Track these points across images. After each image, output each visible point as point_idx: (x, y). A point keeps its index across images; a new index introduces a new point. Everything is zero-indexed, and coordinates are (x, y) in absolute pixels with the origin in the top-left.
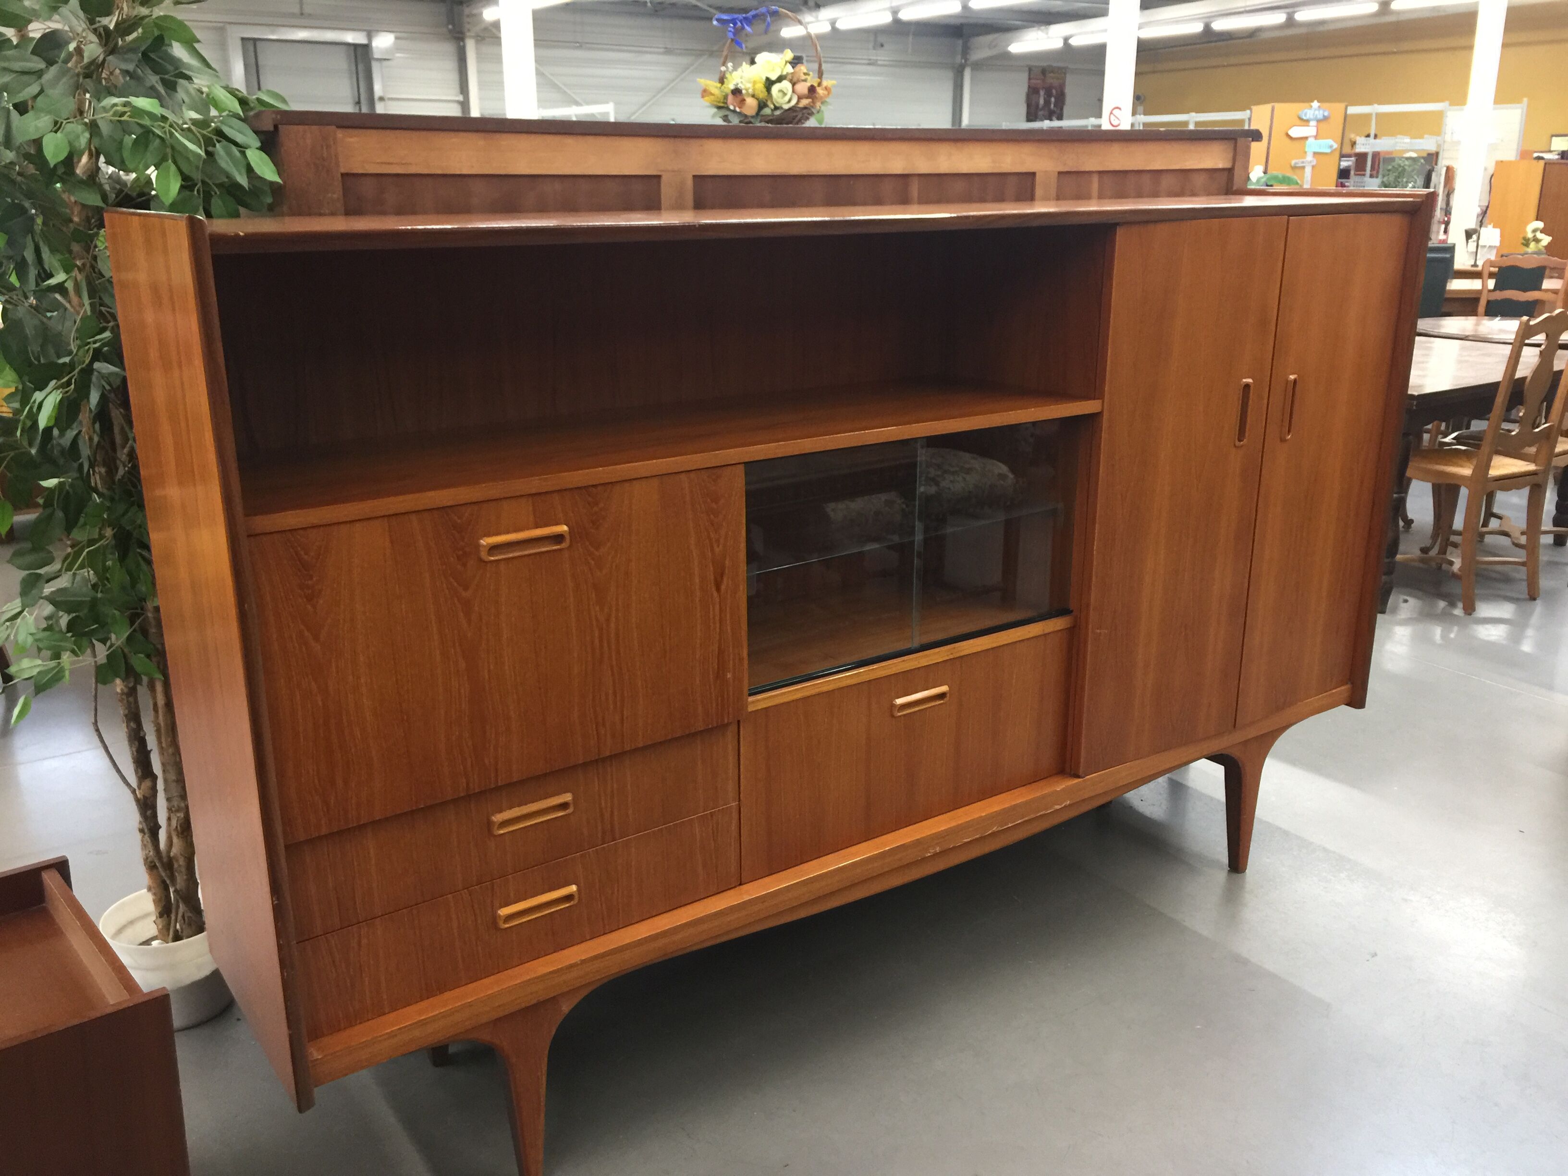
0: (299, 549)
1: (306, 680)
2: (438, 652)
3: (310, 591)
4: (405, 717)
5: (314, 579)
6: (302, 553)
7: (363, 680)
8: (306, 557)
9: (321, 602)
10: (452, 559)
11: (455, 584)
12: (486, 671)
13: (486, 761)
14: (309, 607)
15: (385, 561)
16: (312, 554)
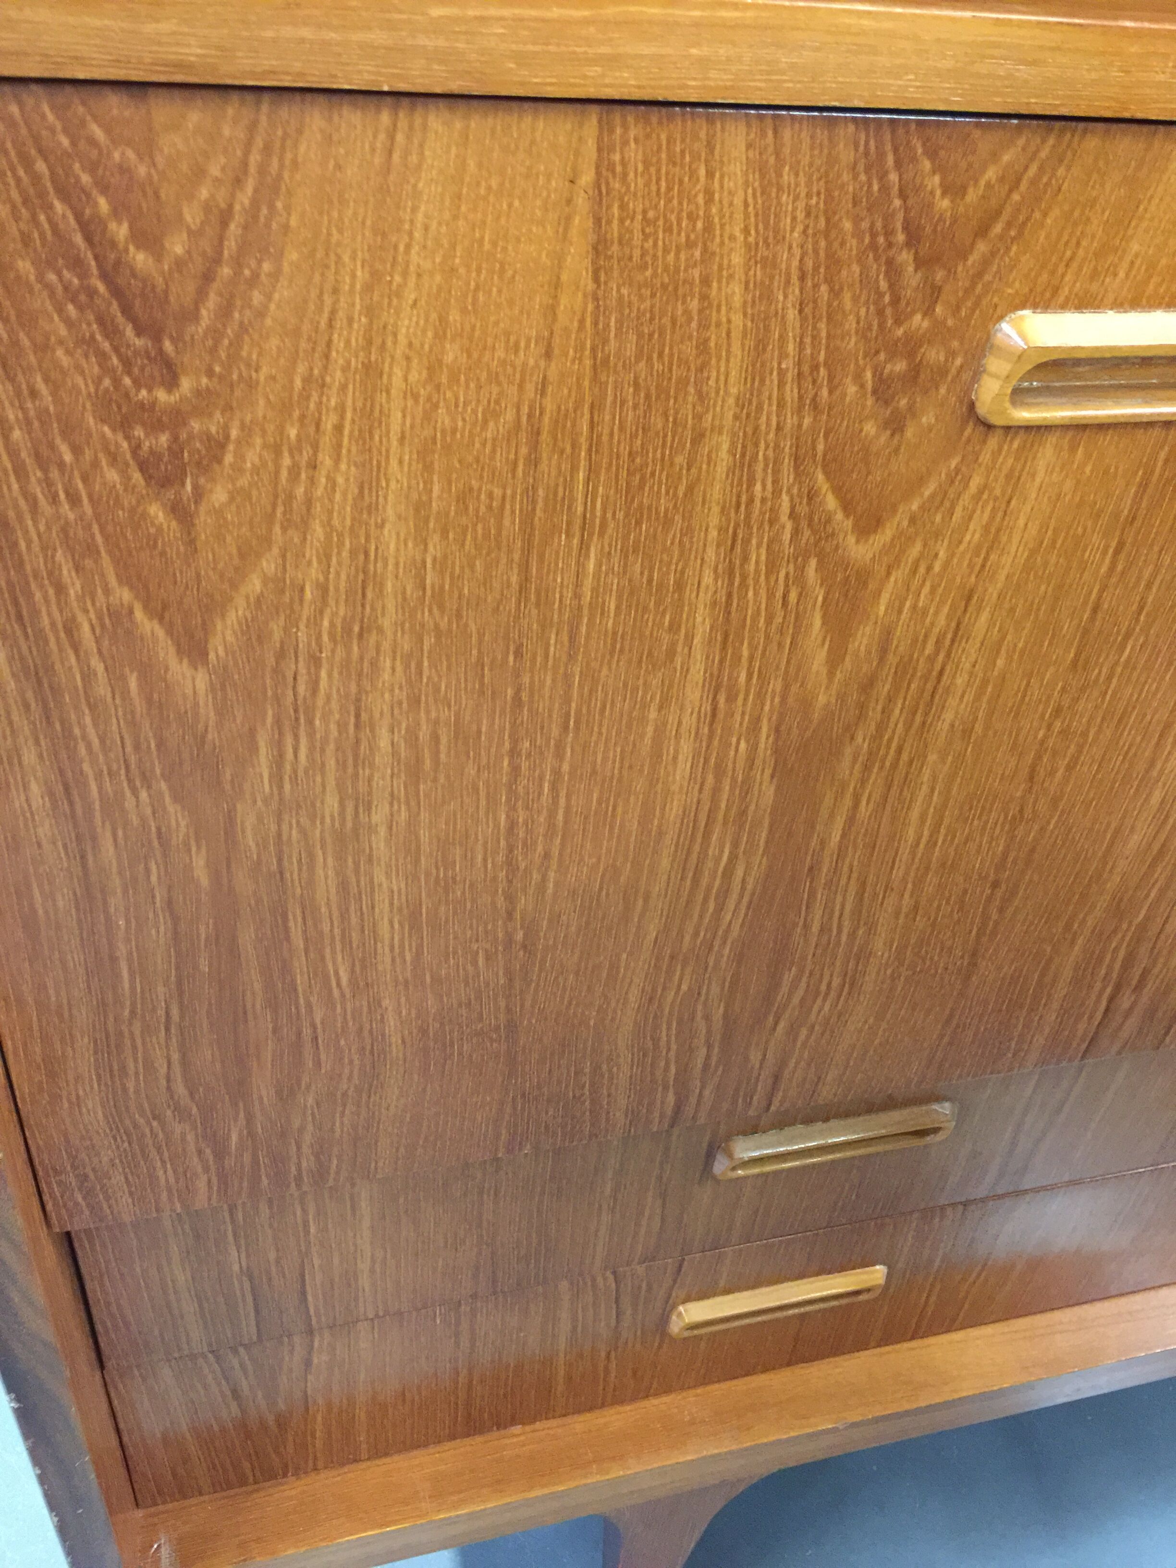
0: (103, 205)
1: (144, 795)
2: (686, 747)
3: (164, 439)
4: (519, 936)
5: (186, 384)
6: (121, 231)
7: (379, 817)
8: (140, 259)
9: (219, 495)
10: (852, 389)
11: (831, 502)
12: (840, 822)
13: (755, 1057)
14: (157, 512)
15: (548, 355)
16: (177, 246)
